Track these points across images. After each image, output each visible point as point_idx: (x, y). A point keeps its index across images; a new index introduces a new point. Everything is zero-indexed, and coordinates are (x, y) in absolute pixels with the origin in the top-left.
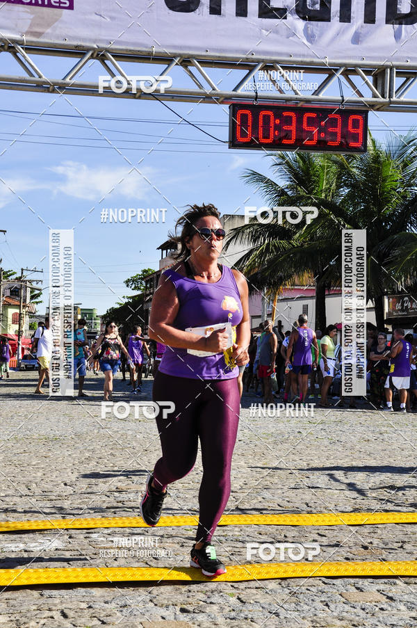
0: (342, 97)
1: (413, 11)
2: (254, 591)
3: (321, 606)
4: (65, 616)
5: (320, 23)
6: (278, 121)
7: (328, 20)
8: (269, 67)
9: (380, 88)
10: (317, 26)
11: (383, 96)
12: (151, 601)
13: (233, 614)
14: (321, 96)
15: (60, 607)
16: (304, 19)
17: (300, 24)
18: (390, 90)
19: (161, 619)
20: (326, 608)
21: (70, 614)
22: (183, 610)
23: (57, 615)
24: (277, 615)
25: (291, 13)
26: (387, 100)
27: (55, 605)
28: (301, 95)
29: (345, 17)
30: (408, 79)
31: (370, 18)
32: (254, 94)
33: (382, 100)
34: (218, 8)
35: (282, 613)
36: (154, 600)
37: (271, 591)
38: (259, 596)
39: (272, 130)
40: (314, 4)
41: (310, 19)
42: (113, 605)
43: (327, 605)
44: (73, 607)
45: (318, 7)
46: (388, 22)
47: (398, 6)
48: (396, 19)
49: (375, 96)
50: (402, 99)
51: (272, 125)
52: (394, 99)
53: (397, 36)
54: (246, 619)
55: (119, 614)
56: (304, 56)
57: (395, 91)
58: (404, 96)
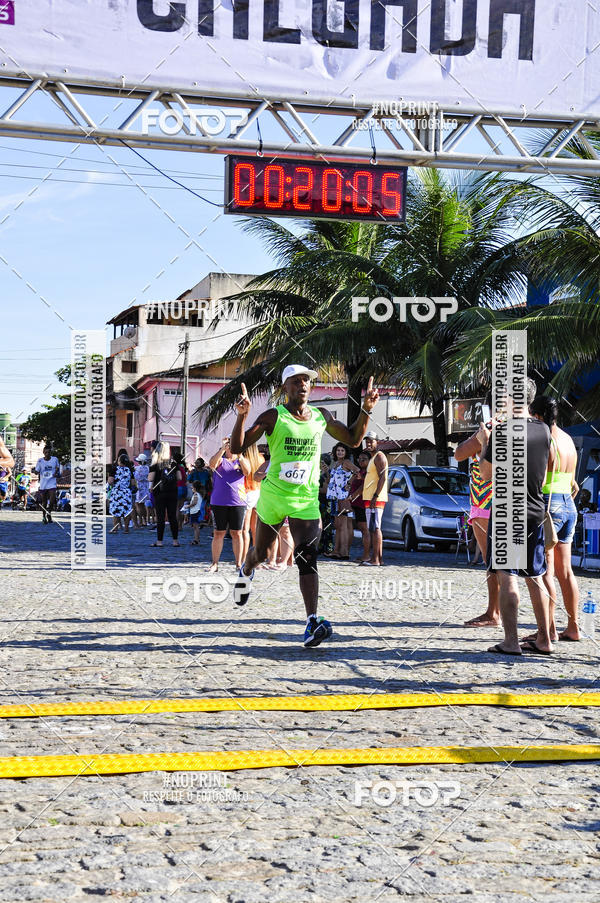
0: (374, 148)
1: (466, 37)
2: (256, 782)
3: (337, 795)
4: (21, 809)
5: (345, 51)
6: (289, 180)
7: (355, 46)
8: (277, 106)
9: (423, 136)
10: (341, 53)
11: (427, 148)
12: (127, 793)
13: (229, 805)
14: (347, 147)
15: (14, 800)
16: (323, 44)
17: (319, 51)
18: (436, 141)
19: (141, 811)
20: (343, 798)
21: (28, 807)
22: (167, 803)
23: (12, 809)
24: (283, 804)
25: (306, 36)
26: (432, 153)
27: (8, 799)
28: (320, 145)
29: (378, 43)
30: (459, 125)
31: (409, 45)
32: (258, 142)
33: (425, 153)
34: (209, 27)
35: (290, 803)
36: (132, 792)
37: (276, 781)
38: (261, 786)
39: (281, 190)
40: (336, 25)
41: (333, 44)
42: (80, 798)
43: (344, 795)
44: (30, 800)
45: (341, 29)
46: (433, 50)
47: (446, 31)
48: (443, 48)
49: (416, 148)
50: (453, 153)
51: (281, 184)
52: (441, 152)
53: (445, 70)
54: (245, 809)
55: (89, 807)
56: (323, 93)
57: (442, 142)
58: (453, 148)
